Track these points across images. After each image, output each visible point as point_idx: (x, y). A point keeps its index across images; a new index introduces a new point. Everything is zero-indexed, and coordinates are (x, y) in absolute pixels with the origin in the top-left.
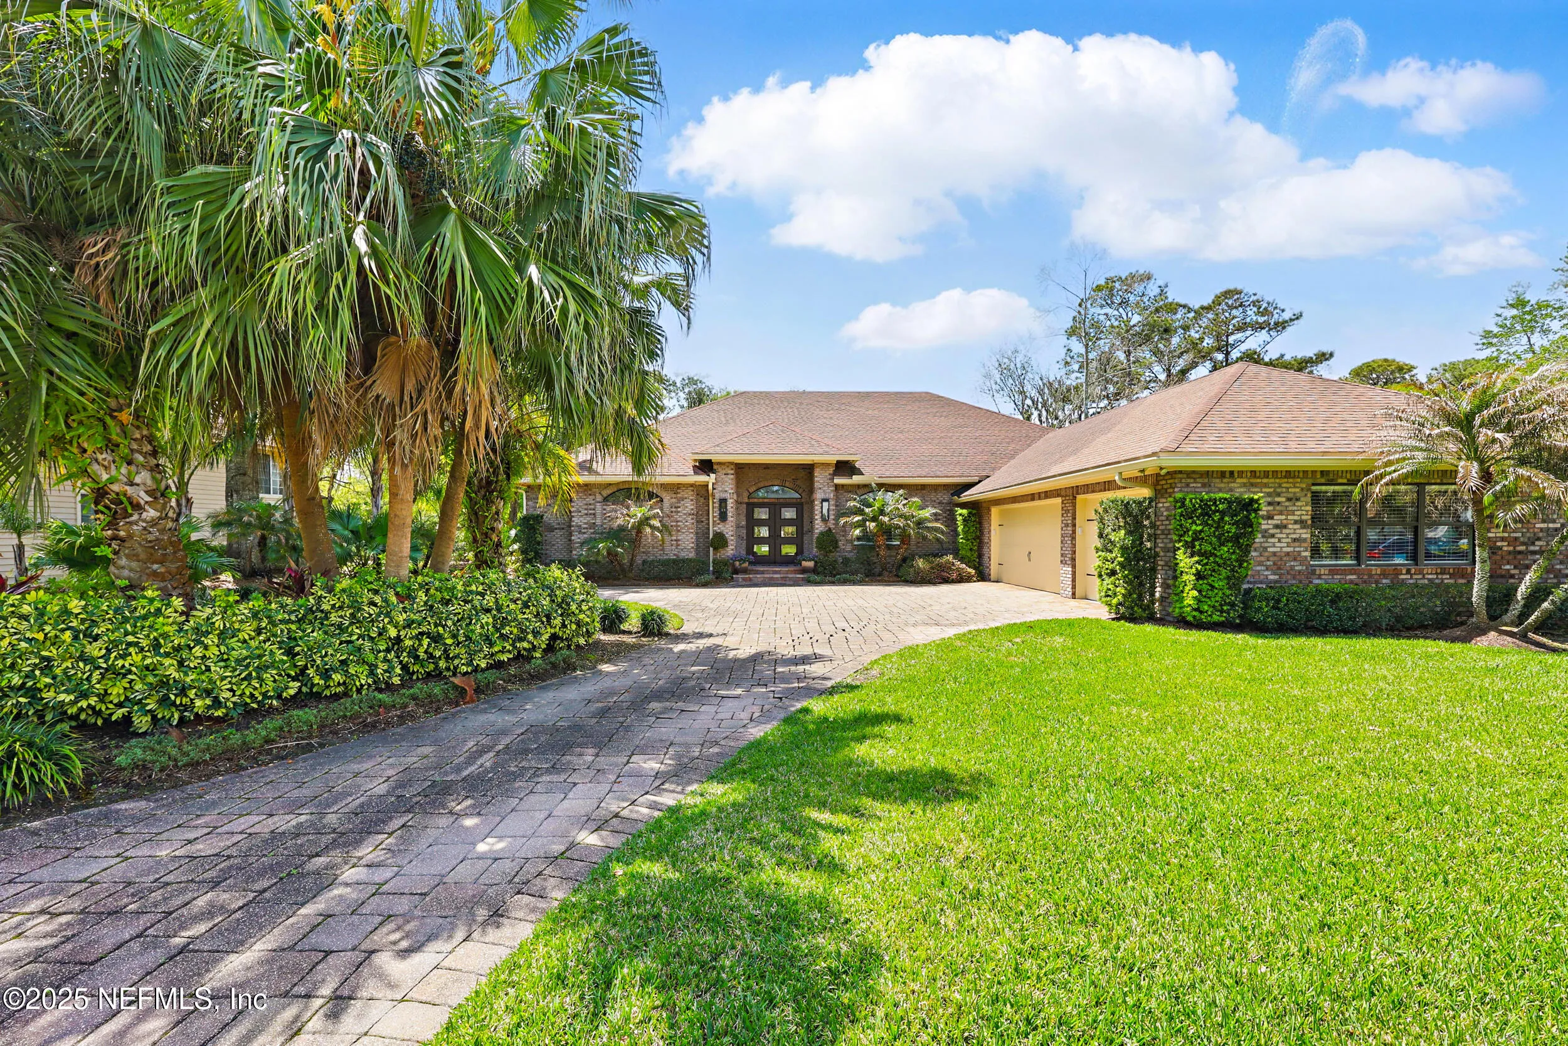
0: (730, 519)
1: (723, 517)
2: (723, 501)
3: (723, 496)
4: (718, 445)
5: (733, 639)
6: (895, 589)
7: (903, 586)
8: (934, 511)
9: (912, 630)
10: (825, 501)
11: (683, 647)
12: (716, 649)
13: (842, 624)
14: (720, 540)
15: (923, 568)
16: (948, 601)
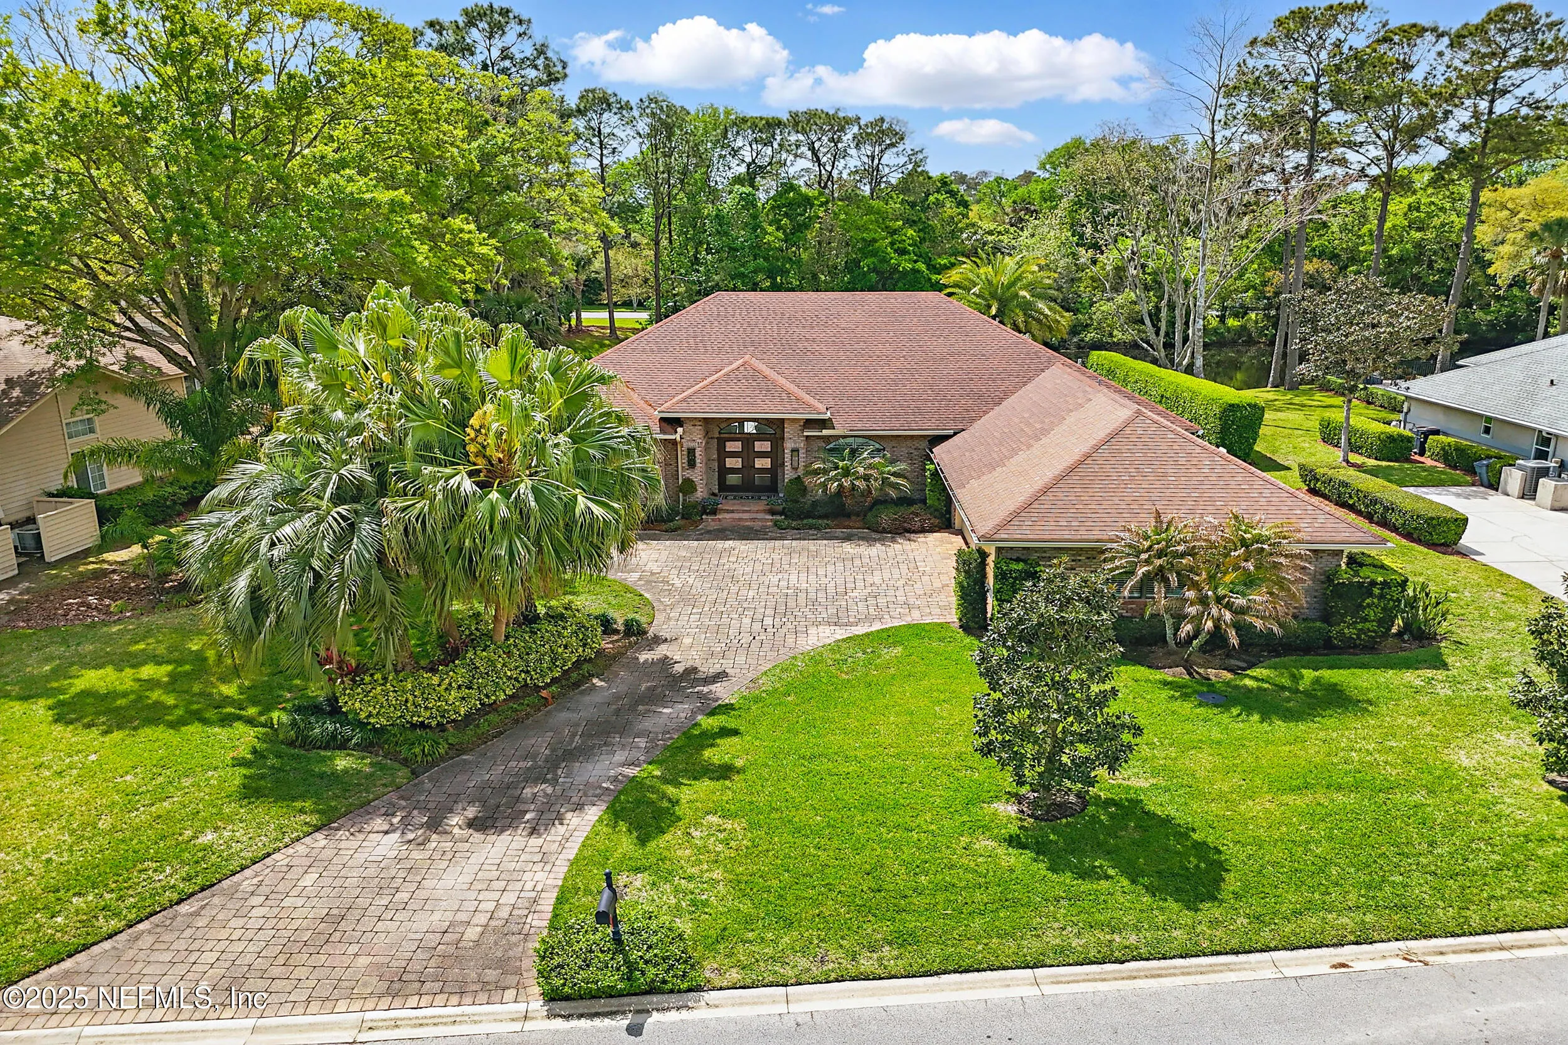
0: (698, 465)
1: (692, 464)
2: (691, 452)
3: (691, 445)
4: (684, 400)
5: (687, 641)
6: (848, 548)
7: (863, 539)
8: (902, 466)
9: (812, 630)
10: (795, 451)
11: (644, 657)
12: (665, 662)
13: (768, 621)
14: (689, 486)
15: (885, 517)
16: (877, 579)
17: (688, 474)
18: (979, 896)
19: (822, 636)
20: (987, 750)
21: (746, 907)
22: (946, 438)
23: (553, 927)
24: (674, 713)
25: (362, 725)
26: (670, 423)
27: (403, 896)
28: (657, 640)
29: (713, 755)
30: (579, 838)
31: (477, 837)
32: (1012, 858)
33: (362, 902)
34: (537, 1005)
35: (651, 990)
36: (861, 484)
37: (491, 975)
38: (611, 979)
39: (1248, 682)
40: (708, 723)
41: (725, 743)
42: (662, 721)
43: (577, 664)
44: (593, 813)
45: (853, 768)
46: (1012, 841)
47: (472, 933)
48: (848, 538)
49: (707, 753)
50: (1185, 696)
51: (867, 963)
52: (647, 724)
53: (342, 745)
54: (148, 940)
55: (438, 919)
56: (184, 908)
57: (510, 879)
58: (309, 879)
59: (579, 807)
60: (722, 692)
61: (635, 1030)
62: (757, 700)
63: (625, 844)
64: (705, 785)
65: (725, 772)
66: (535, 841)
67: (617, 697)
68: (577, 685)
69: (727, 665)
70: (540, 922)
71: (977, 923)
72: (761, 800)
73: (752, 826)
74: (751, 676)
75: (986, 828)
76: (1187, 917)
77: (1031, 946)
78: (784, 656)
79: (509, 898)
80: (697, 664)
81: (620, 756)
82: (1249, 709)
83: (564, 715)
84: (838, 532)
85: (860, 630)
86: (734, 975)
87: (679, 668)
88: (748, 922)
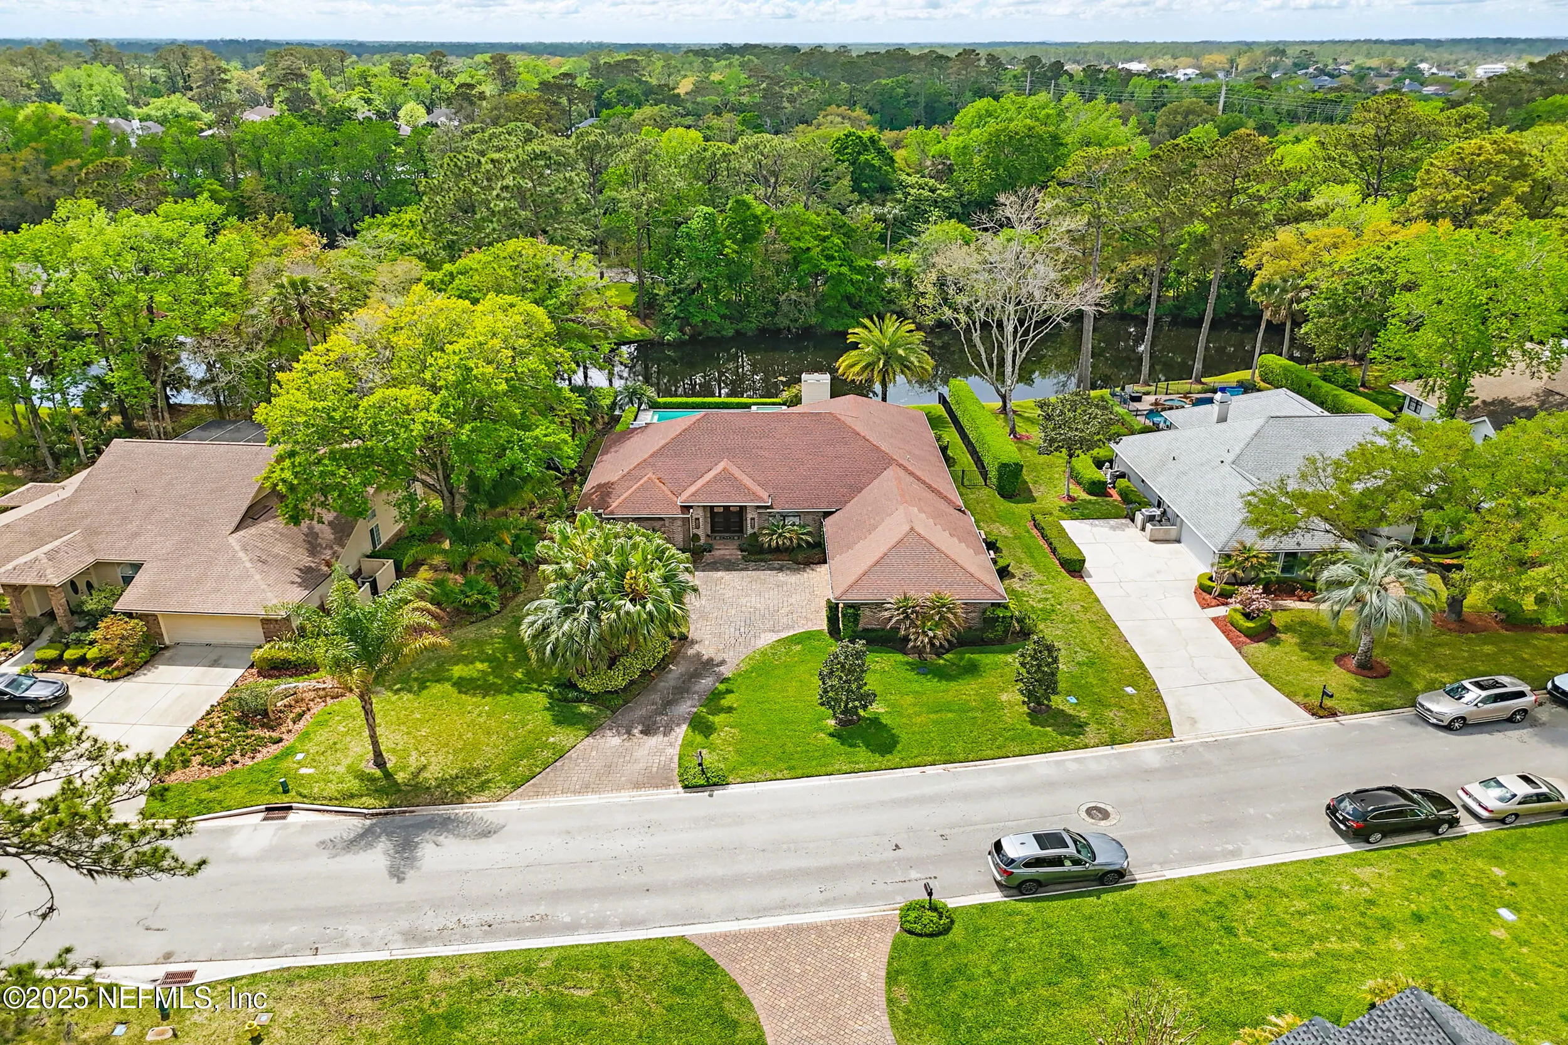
0: (701, 527)
1: (698, 527)
2: (697, 522)
3: (697, 519)
4: (693, 495)
5: (707, 643)
6: (782, 577)
7: (788, 569)
8: (809, 529)
9: (762, 635)
10: (752, 519)
11: (690, 652)
12: (698, 655)
13: (742, 630)
14: (696, 537)
15: (800, 557)
16: (793, 600)
17: (695, 531)
18: (816, 754)
19: (767, 639)
20: (822, 704)
21: (741, 759)
22: (832, 513)
23: (680, 767)
24: (706, 682)
25: (587, 693)
26: (686, 509)
27: (627, 758)
28: (693, 642)
29: (725, 703)
30: (681, 736)
31: (645, 737)
32: (830, 741)
33: (615, 760)
34: (681, 790)
35: (715, 785)
36: (788, 543)
37: (665, 782)
38: (702, 782)
39: (941, 662)
40: (722, 687)
41: (729, 696)
42: (702, 686)
43: (663, 659)
44: (684, 727)
45: (778, 707)
46: (831, 735)
47: (655, 770)
48: (781, 569)
49: (722, 702)
50: (913, 670)
51: (779, 776)
52: (697, 688)
53: (581, 701)
54: (552, 774)
55: (642, 765)
56: (557, 764)
57: (663, 751)
58: (594, 753)
59: (678, 725)
60: (726, 671)
61: (711, 796)
62: (740, 675)
63: (699, 738)
64: (723, 716)
65: (730, 710)
66: (666, 739)
67: (682, 675)
68: (664, 668)
69: (725, 656)
70: (675, 765)
71: (814, 763)
72: (744, 721)
73: (741, 731)
74: (737, 662)
75: (822, 730)
76: (881, 759)
77: (830, 769)
78: (750, 651)
79: (663, 758)
80: (713, 656)
81: (689, 703)
82: (935, 676)
83: (662, 684)
84: (776, 564)
85: (784, 635)
86: (739, 780)
87: (705, 657)
88: (742, 764)
